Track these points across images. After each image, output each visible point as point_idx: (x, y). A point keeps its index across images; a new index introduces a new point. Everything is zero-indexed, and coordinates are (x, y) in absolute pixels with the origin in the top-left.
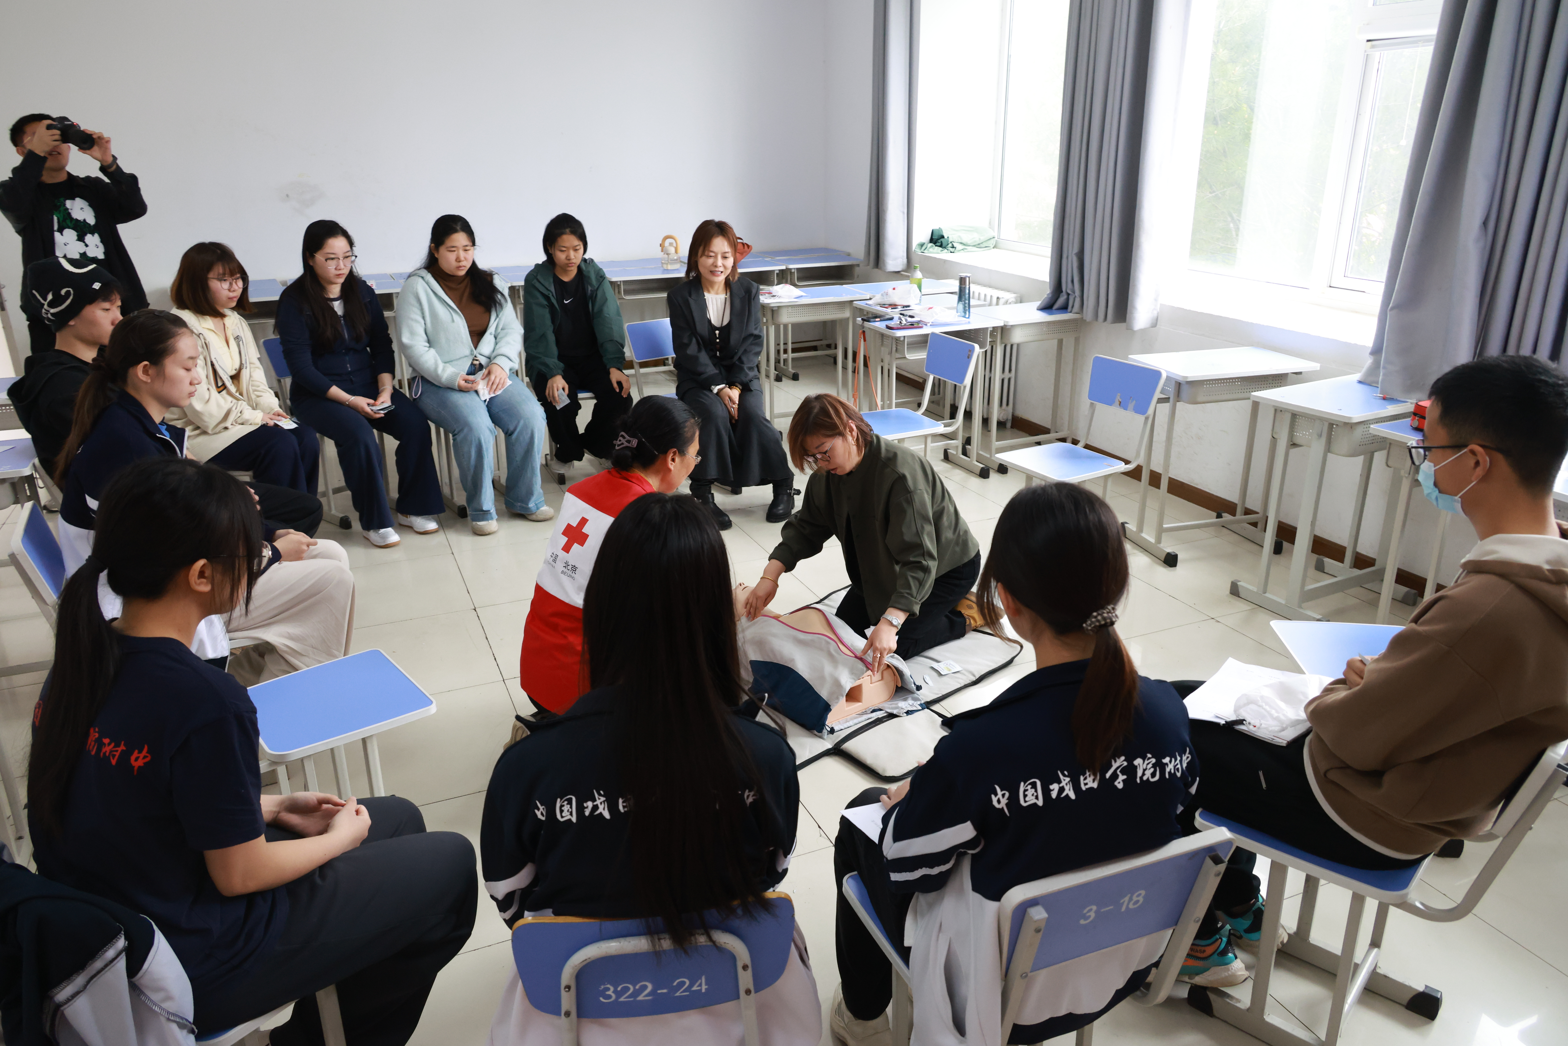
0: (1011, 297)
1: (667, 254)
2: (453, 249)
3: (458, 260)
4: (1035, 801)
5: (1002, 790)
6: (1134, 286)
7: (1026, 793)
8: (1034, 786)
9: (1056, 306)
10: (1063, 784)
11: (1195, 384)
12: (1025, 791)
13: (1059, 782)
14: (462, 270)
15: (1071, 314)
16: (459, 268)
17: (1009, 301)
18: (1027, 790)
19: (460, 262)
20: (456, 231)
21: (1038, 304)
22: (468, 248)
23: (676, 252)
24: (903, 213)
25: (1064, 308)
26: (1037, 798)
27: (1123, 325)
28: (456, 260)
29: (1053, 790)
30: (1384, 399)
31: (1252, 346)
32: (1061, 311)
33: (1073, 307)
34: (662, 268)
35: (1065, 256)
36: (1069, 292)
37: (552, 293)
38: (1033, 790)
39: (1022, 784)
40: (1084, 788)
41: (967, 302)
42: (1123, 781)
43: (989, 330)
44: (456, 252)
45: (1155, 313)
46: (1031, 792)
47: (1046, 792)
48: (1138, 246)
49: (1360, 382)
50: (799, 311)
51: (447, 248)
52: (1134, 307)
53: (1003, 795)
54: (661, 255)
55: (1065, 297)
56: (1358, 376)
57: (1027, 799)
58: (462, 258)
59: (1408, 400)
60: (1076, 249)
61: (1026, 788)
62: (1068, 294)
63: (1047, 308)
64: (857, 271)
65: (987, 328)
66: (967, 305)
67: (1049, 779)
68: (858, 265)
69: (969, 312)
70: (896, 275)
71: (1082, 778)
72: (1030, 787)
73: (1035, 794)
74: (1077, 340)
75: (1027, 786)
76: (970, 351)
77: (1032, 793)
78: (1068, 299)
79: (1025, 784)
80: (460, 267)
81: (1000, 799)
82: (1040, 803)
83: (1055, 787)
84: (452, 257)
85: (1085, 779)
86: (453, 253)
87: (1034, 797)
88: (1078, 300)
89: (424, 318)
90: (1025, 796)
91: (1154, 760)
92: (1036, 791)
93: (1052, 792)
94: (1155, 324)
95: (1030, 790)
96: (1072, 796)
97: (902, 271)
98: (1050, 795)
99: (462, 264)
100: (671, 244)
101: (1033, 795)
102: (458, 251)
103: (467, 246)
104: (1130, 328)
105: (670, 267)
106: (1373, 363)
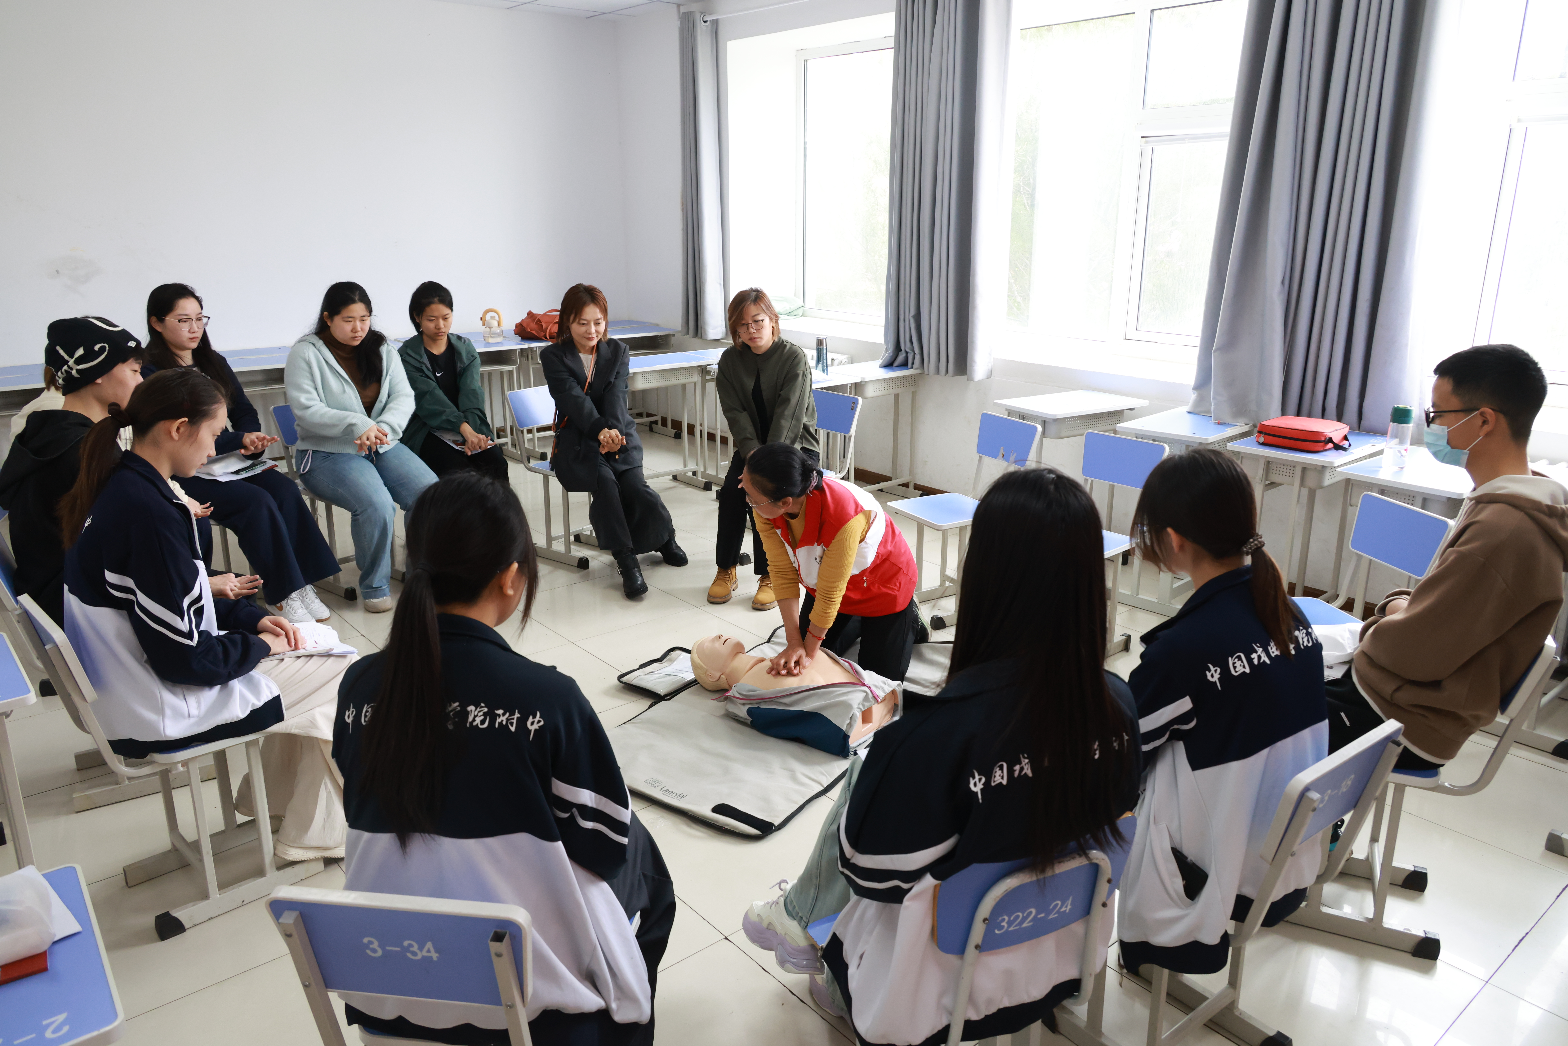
0: (844, 358)
1: (489, 327)
2: (350, 319)
3: (354, 330)
4: (1243, 670)
5: (1214, 667)
6: (973, 342)
7: (1235, 665)
8: (1239, 658)
9: (896, 364)
10: (1259, 653)
11: (1059, 421)
12: (1234, 663)
13: (1256, 652)
14: (358, 340)
15: (912, 370)
16: (354, 338)
17: (843, 362)
18: (1235, 663)
19: (356, 332)
20: (354, 302)
21: (880, 362)
22: (365, 318)
23: (499, 325)
24: (720, 284)
25: (904, 365)
26: (1244, 667)
27: (965, 377)
28: (352, 331)
29: (1254, 659)
30: (1218, 424)
31: (1082, 389)
32: (903, 367)
33: (913, 364)
34: (484, 342)
35: (902, 318)
36: (908, 350)
37: (425, 364)
38: (1240, 662)
39: (1230, 658)
40: (1273, 655)
41: (825, 361)
42: (1294, 648)
43: (849, 385)
44: (352, 323)
45: (990, 365)
46: (1238, 663)
47: (1250, 661)
48: (974, 308)
49: (1189, 412)
50: (651, 377)
51: (343, 318)
52: (973, 361)
53: (1216, 671)
54: (482, 329)
55: (904, 355)
56: (1187, 409)
57: (1237, 670)
58: (359, 329)
59: (1237, 424)
60: (913, 312)
61: (1234, 662)
62: (907, 353)
63: (889, 365)
64: (673, 340)
65: (847, 385)
66: (825, 364)
67: (1248, 653)
68: (674, 335)
69: (827, 370)
70: (716, 342)
71: (1269, 648)
72: (1236, 660)
73: (1242, 664)
74: (914, 394)
75: (1234, 660)
76: (854, 403)
77: (1239, 665)
78: (907, 357)
79: (1232, 658)
80: (356, 337)
81: (1214, 675)
82: (1248, 670)
83: (1254, 656)
84: (348, 327)
85: (1271, 649)
86: (349, 323)
87: (1242, 667)
88: (918, 357)
89: (316, 389)
90: (1235, 668)
91: (1304, 631)
92: (1242, 662)
93: (1254, 660)
94: (990, 376)
95: (1237, 662)
96: (1268, 662)
97: (722, 339)
98: (1253, 663)
99: (356, 335)
100: (493, 318)
101: (1241, 665)
102: (355, 321)
103: (364, 316)
104: (970, 379)
105: (491, 340)
106: (1197, 396)
